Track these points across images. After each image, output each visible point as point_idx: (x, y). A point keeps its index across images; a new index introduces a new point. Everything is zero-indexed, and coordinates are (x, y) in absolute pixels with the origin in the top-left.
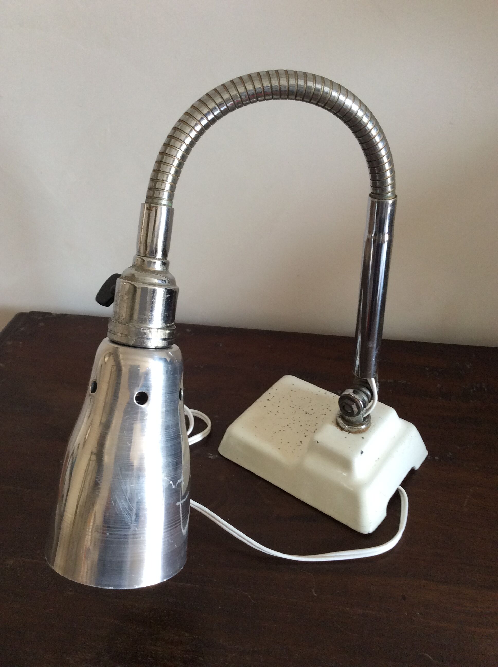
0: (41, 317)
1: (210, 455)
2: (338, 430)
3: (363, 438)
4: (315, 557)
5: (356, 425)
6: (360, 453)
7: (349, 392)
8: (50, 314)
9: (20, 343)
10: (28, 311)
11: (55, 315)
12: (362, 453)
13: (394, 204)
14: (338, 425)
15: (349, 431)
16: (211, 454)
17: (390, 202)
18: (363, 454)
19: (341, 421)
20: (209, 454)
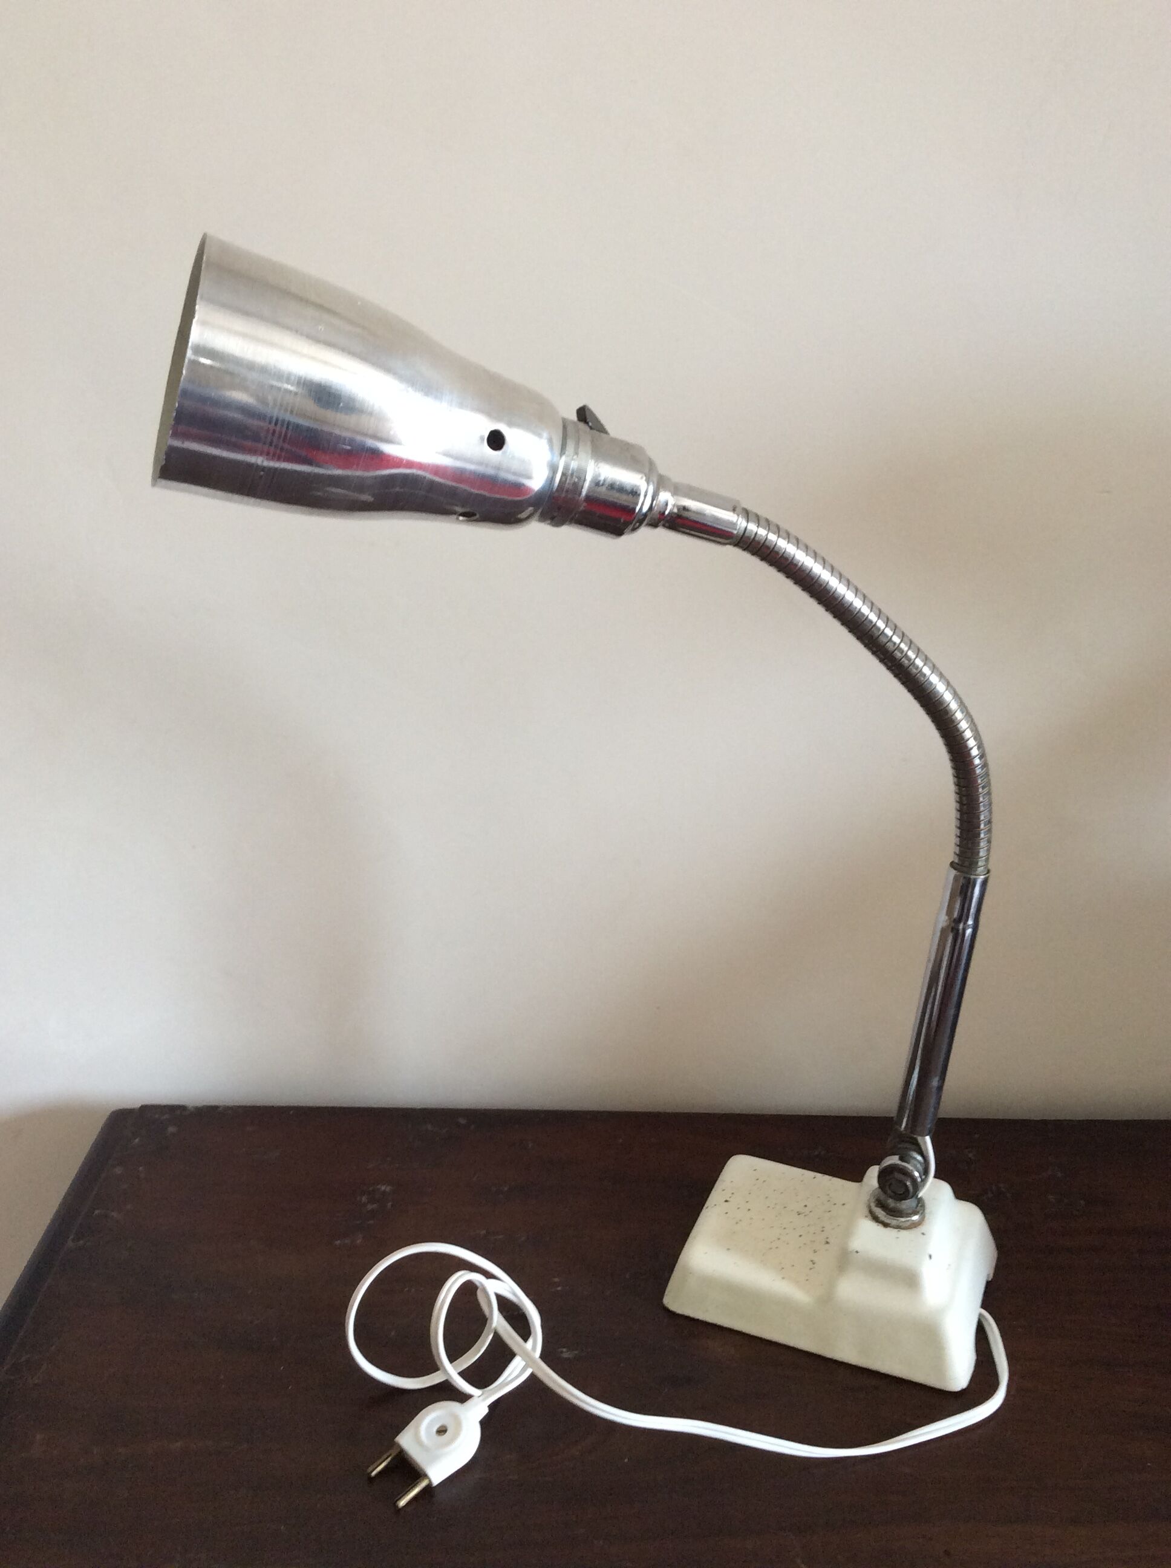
0: (166, 1116)
1: (562, 1352)
2: (879, 1228)
3: (923, 1234)
4: (894, 1443)
5: (907, 1214)
6: (928, 1258)
7: (894, 1160)
8: (182, 1108)
9: (141, 1168)
10: (137, 1105)
11: (192, 1109)
12: (930, 1257)
13: (985, 883)
14: (876, 1219)
15: (898, 1227)
16: (564, 1350)
17: (980, 879)
18: (933, 1257)
19: (880, 1213)
20: (561, 1349)
